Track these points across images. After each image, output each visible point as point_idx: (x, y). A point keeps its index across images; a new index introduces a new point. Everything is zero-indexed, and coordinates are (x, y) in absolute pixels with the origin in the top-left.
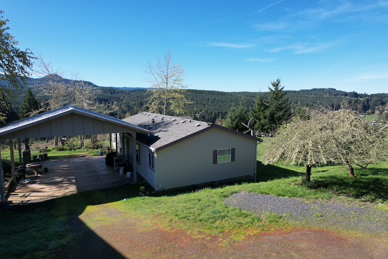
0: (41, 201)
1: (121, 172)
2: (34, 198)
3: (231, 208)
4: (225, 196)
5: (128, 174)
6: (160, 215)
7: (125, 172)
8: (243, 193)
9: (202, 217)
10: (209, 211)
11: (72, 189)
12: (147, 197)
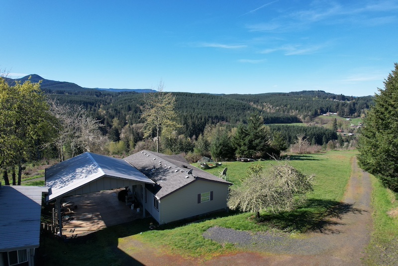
0: (84, 235)
1: (132, 207)
2: (79, 232)
3: (206, 239)
4: (204, 230)
5: (138, 210)
6: (166, 245)
7: (136, 207)
8: (215, 227)
9: (190, 246)
10: (193, 242)
11: (101, 225)
12: (155, 231)
